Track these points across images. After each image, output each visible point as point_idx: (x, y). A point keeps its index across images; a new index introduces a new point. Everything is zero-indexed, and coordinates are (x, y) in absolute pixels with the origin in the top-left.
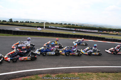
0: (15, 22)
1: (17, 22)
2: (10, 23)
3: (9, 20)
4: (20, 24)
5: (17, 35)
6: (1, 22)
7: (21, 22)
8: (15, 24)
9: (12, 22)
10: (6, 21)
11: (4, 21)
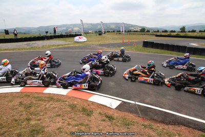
0: (189, 32)
1: (194, 31)
2: (182, 34)
3: (180, 29)
4: (198, 35)
5: (194, 56)
6: (169, 33)
7: (200, 31)
8: (189, 35)
9: (185, 32)
10: (174, 32)
11: (172, 31)
